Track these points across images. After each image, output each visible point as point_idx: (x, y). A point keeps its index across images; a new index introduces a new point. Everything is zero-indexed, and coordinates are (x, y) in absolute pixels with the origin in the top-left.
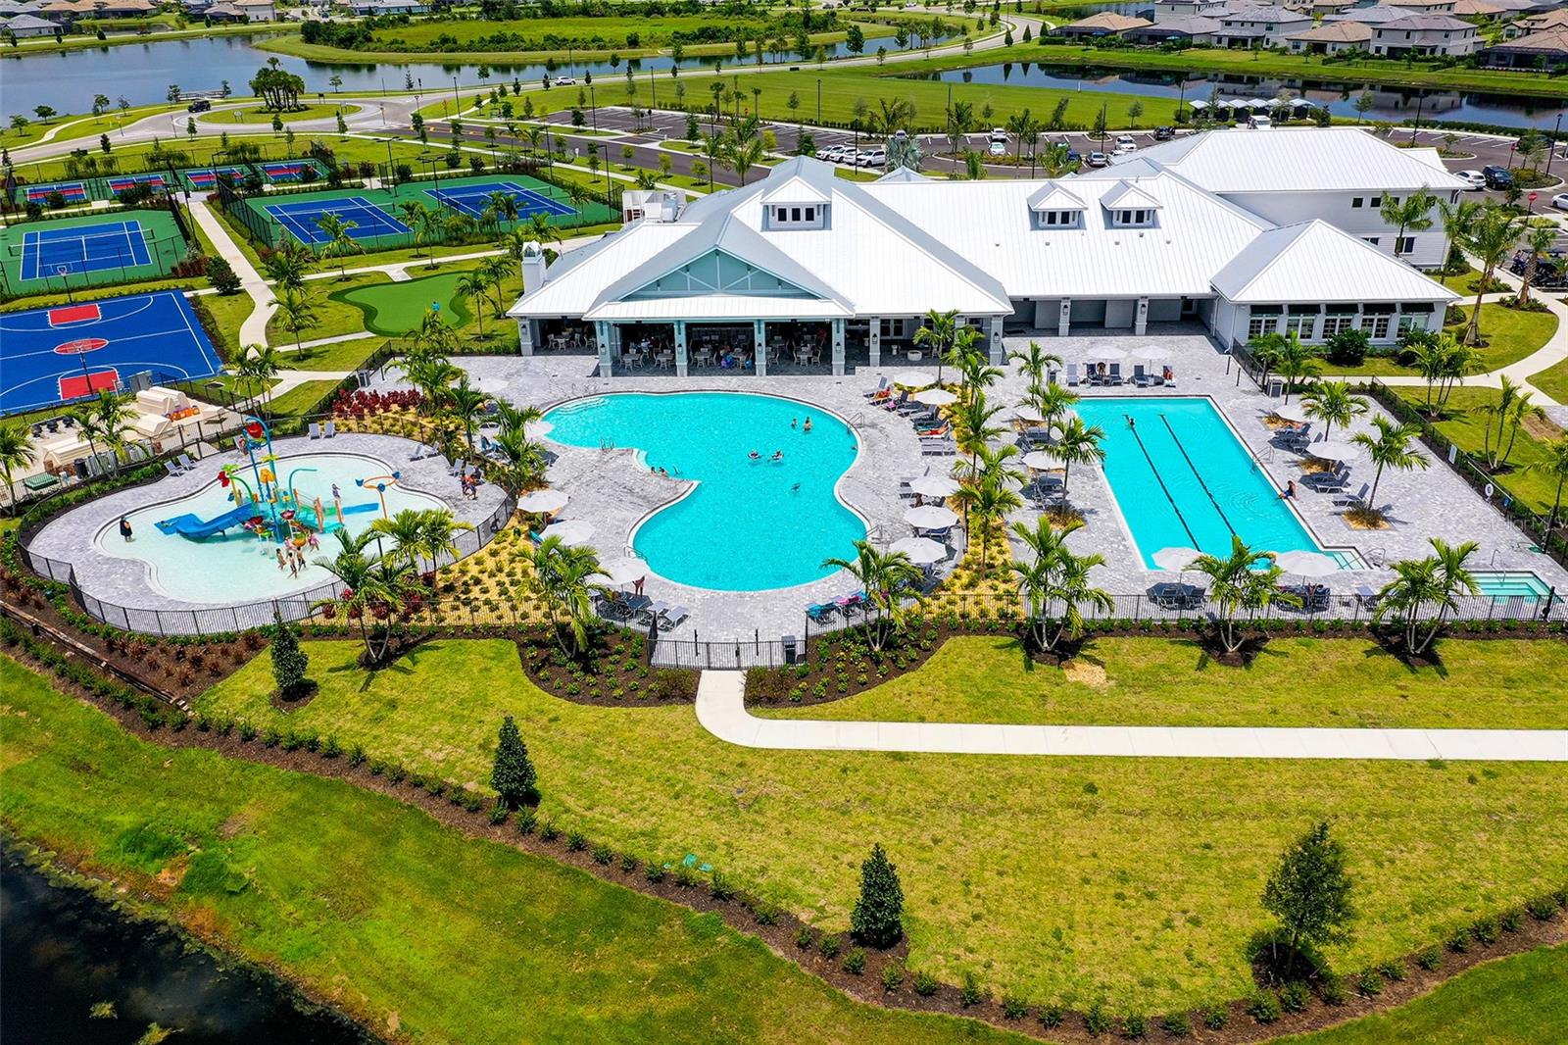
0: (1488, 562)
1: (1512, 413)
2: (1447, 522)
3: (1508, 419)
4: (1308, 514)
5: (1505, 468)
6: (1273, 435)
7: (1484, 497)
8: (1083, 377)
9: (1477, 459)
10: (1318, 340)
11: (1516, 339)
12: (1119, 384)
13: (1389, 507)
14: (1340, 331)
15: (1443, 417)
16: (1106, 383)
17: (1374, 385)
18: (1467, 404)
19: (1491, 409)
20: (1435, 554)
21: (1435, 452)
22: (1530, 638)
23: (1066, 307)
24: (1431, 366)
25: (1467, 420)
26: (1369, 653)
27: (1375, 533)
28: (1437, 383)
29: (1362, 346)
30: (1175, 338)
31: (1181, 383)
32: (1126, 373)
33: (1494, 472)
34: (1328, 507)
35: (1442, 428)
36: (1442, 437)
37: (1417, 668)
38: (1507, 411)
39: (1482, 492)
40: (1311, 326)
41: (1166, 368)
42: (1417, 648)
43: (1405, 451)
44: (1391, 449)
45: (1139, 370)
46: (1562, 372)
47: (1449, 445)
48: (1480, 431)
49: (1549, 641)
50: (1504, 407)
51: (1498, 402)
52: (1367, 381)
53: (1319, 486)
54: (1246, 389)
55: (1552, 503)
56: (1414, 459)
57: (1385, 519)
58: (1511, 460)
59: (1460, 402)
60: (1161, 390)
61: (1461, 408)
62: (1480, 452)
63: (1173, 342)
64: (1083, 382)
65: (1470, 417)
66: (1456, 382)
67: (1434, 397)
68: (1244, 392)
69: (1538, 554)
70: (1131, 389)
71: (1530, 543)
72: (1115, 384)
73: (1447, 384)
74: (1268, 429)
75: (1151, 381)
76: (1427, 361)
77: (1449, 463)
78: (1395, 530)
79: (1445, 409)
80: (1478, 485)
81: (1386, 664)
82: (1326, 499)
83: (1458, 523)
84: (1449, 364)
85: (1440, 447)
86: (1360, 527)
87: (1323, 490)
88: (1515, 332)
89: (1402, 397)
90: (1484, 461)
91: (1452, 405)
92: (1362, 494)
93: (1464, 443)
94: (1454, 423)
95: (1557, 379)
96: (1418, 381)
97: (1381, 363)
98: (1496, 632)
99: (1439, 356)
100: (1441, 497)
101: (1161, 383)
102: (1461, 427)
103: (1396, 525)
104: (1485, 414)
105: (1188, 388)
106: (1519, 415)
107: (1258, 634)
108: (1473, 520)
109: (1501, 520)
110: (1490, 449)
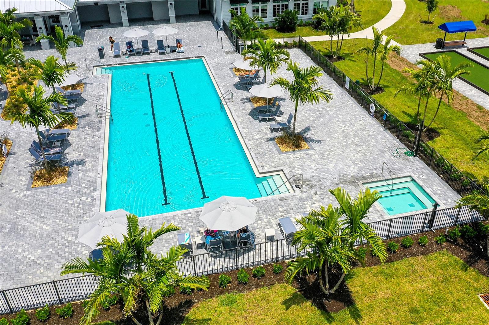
0: (379, 172)
1: (381, 52)
2: (347, 136)
3: (379, 56)
4: (251, 142)
5: (379, 89)
6: (237, 80)
7: (370, 112)
8: (124, 51)
9: (362, 84)
10: (270, 18)
11: (373, 12)
12: (148, 54)
13: (308, 129)
14: (282, 12)
15: (340, 58)
16: (139, 54)
17: (300, 42)
18: (352, 49)
19: (367, 50)
20: (336, 205)
21: (337, 82)
22: (423, 254)
23: (123, 7)
24: (331, 27)
25: (353, 59)
26: (288, 303)
27: (299, 154)
28: (335, 38)
29: (294, 19)
30: (193, 23)
31: (187, 51)
32: (153, 46)
33: (372, 93)
34: (266, 134)
35: (339, 65)
36: (340, 72)
37: (332, 314)
38: (378, 50)
39: (367, 109)
40: (266, 10)
41: (177, 41)
42: (331, 287)
43: (314, 88)
44: (301, 89)
45: (160, 43)
46: (398, 27)
47: (344, 76)
48: (362, 65)
49: (437, 254)
50: (375, 48)
51: (371, 46)
52: (297, 40)
53: (261, 118)
54: (227, 50)
55: (413, 113)
56: (319, 95)
57: (306, 140)
58: (382, 83)
59: (349, 48)
60: (175, 55)
61: (350, 52)
62: (363, 79)
63: (191, 26)
64: (125, 54)
65: (356, 57)
66: (346, 36)
67: (334, 46)
68: (226, 52)
69: (411, 158)
70: (155, 56)
71: (404, 149)
72: (145, 54)
73: (340, 38)
74: (235, 76)
75: (168, 50)
76: (328, 24)
77: (345, 89)
78: (312, 149)
79: (341, 53)
80: (365, 103)
81: (304, 314)
82: (265, 127)
83: (354, 137)
84: (340, 25)
85: (339, 79)
86: (288, 149)
87: (264, 120)
88: (372, 9)
89: (316, 48)
90: (366, 86)
91: (344, 51)
92: (289, 122)
93: (353, 73)
94: (347, 61)
95: (397, 31)
96: (325, 38)
97: (306, 29)
98: (395, 252)
99: (334, 19)
100: (343, 116)
101: (174, 51)
102: (351, 63)
103: (314, 144)
104: (364, 54)
105: (191, 53)
106: (386, 53)
107: (183, 298)
108: (364, 133)
109: (382, 129)
110: (369, 77)
